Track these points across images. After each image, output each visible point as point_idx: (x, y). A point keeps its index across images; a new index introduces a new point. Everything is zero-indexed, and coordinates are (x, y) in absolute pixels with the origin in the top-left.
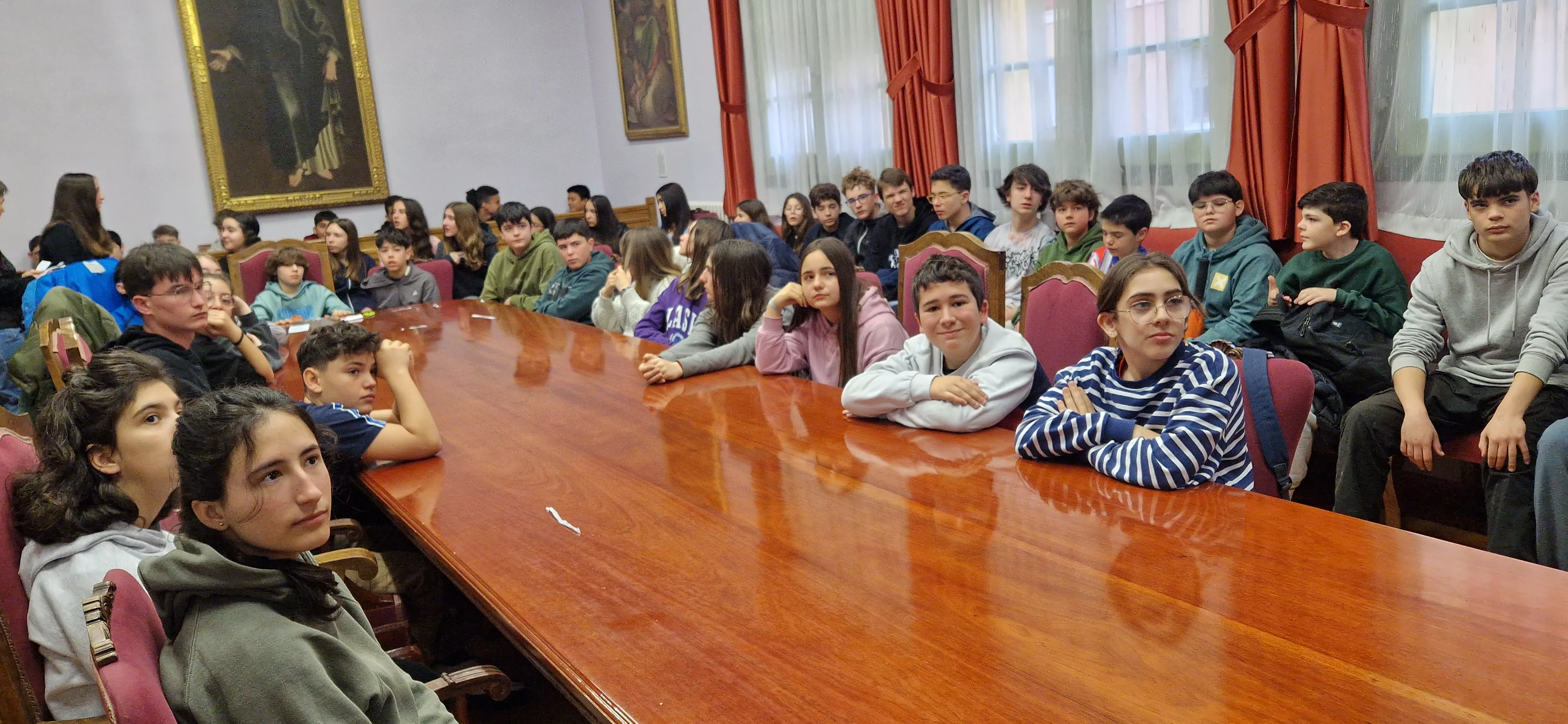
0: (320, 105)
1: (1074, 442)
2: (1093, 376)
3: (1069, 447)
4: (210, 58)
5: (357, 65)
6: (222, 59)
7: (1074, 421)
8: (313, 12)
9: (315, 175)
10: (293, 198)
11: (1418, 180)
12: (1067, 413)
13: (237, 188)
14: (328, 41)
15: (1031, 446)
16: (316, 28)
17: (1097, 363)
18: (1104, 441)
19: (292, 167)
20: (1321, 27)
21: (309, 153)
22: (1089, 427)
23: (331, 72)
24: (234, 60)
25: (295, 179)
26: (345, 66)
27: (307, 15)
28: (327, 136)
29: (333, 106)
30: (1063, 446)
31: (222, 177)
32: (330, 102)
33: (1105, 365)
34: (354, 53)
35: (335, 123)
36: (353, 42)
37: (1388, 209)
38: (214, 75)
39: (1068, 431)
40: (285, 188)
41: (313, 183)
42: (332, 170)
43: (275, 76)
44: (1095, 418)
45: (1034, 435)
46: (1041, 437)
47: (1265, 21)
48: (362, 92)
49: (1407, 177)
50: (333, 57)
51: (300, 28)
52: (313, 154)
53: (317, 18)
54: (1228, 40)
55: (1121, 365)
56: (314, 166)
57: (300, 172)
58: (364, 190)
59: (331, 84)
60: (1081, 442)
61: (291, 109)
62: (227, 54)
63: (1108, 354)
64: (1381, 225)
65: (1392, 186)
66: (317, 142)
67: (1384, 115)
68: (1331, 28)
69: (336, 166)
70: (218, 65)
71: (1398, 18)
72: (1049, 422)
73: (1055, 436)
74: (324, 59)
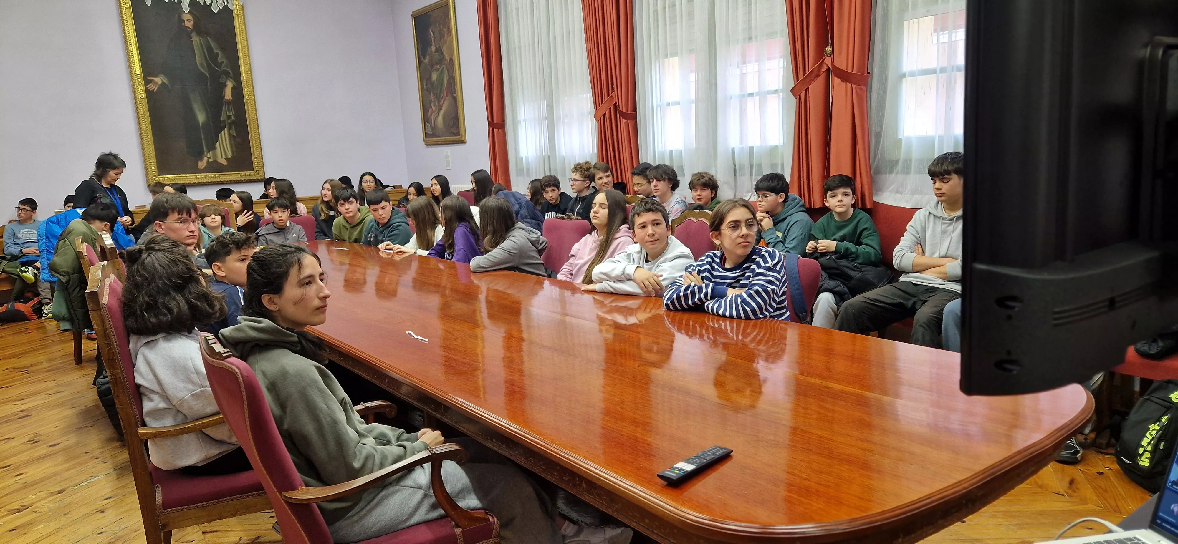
0: (220, 116)
1: (696, 300)
2: (708, 266)
3: (694, 303)
4: (147, 82)
5: (246, 90)
6: (156, 83)
7: (696, 288)
8: (217, 54)
9: (215, 161)
10: (200, 177)
11: (897, 173)
12: (693, 284)
13: (163, 169)
14: (227, 74)
15: (673, 302)
16: (219, 65)
17: (709, 259)
18: (712, 298)
19: (200, 155)
20: (843, 84)
21: (212, 147)
22: (704, 291)
23: (228, 94)
24: (163, 84)
25: (202, 164)
26: (238, 91)
27: (213, 57)
28: (224, 136)
29: (229, 117)
30: (690, 302)
31: (152, 160)
32: (227, 114)
33: (713, 261)
34: (244, 83)
35: (230, 129)
36: (243, 75)
37: (880, 190)
38: (149, 93)
39: (693, 293)
40: (195, 170)
41: (214, 167)
42: (227, 159)
43: (191, 96)
44: (707, 286)
45: (675, 296)
46: (678, 297)
47: (813, 80)
48: (249, 108)
49: (891, 172)
50: (230, 85)
51: (208, 64)
52: (215, 148)
53: (220, 59)
54: (792, 91)
55: (723, 259)
56: (215, 156)
57: (205, 159)
58: (248, 173)
59: (228, 102)
60: (700, 299)
61: (201, 117)
62: (158, 80)
63: (714, 254)
64: (875, 199)
65: (883, 177)
66: (217, 140)
67: (878, 135)
68: (849, 85)
69: (230, 156)
70: (152, 87)
71: (886, 80)
72: (683, 288)
73: (686, 296)
74: (225, 86)
